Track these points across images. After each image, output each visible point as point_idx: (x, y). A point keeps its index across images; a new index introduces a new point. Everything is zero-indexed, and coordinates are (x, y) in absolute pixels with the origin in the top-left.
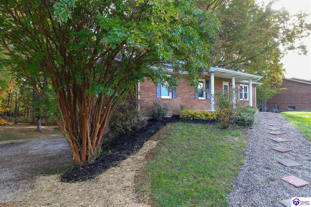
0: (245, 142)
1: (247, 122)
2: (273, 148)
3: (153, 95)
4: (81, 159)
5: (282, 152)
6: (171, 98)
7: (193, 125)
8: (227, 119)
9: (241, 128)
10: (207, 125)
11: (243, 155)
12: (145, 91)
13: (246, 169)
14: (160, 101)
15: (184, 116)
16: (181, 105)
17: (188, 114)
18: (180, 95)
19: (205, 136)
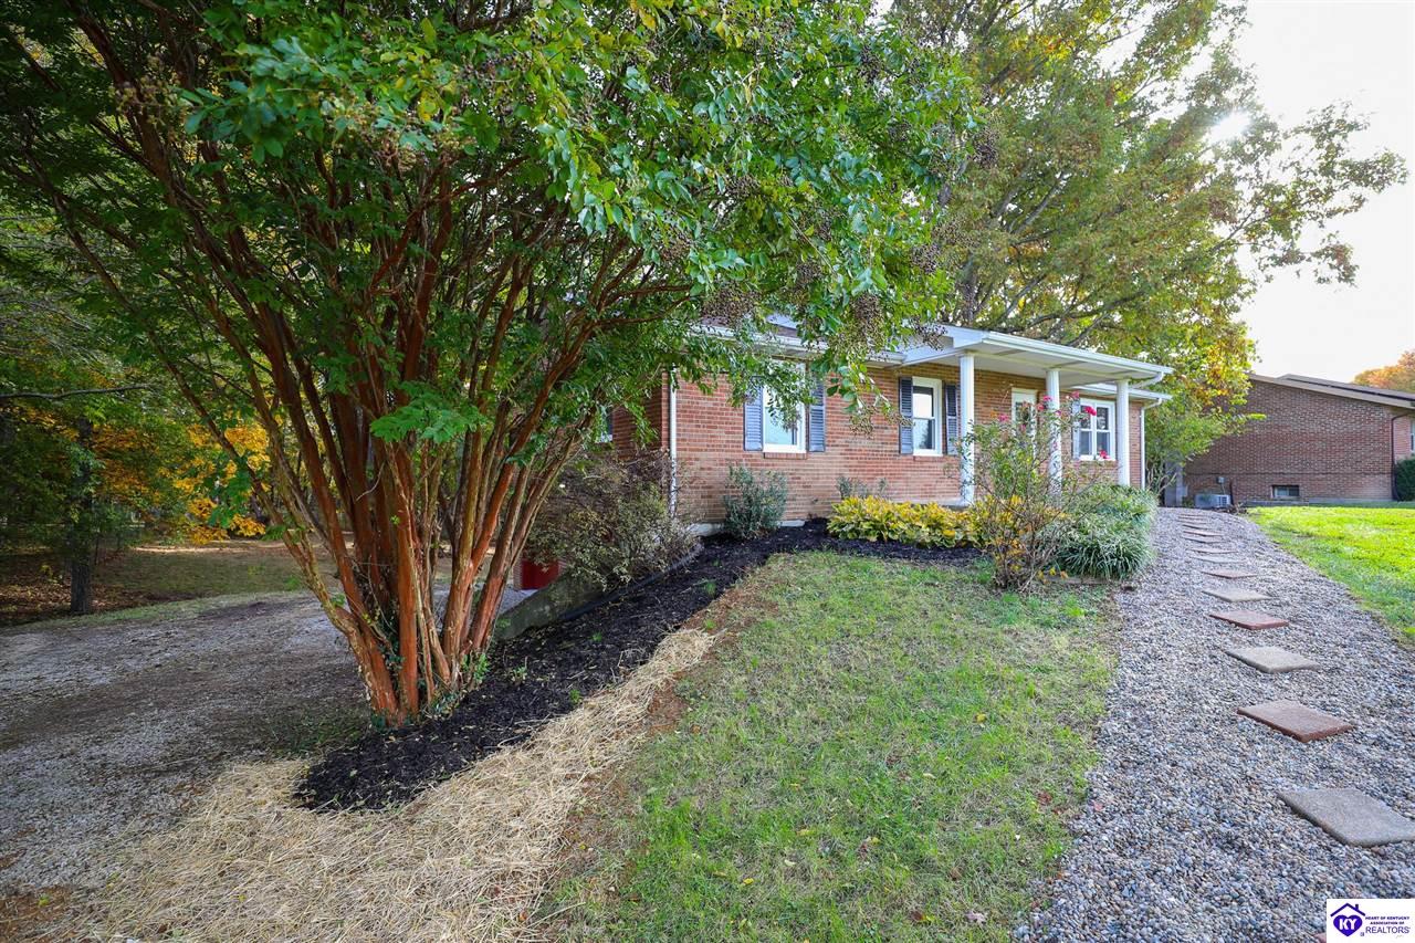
0: (1103, 661)
1: (1112, 557)
2: (1249, 709)
3: (733, 442)
4: (397, 698)
5: (1297, 738)
6: (804, 451)
7: (876, 565)
8: (1020, 545)
9: (1082, 588)
10: (936, 568)
11: (1090, 733)
12: (699, 426)
13: (1105, 838)
14: (758, 465)
15: (842, 525)
16: (843, 479)
17: (860, 519)
18: (838, 441)
19: (919, 622)
